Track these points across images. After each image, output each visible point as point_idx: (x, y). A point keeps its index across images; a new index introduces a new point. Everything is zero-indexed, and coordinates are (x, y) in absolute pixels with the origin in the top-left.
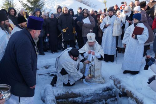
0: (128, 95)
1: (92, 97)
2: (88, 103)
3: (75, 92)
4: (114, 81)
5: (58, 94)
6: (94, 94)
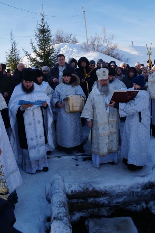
1: (125, 197)
2: (118, 206)
3: (98, 189)
5: (72, 192)
6: (129, 193)
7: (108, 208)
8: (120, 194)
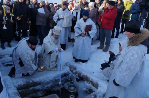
0: (84, 79)
1: (51, 83)
2: (47, 89)
3: (36, 81)
4: (70, 68)
5: (19, 85)
6: (53, 81)
7: (41, 91)
8: (48, 82)
